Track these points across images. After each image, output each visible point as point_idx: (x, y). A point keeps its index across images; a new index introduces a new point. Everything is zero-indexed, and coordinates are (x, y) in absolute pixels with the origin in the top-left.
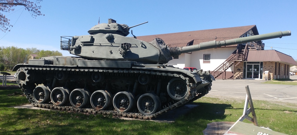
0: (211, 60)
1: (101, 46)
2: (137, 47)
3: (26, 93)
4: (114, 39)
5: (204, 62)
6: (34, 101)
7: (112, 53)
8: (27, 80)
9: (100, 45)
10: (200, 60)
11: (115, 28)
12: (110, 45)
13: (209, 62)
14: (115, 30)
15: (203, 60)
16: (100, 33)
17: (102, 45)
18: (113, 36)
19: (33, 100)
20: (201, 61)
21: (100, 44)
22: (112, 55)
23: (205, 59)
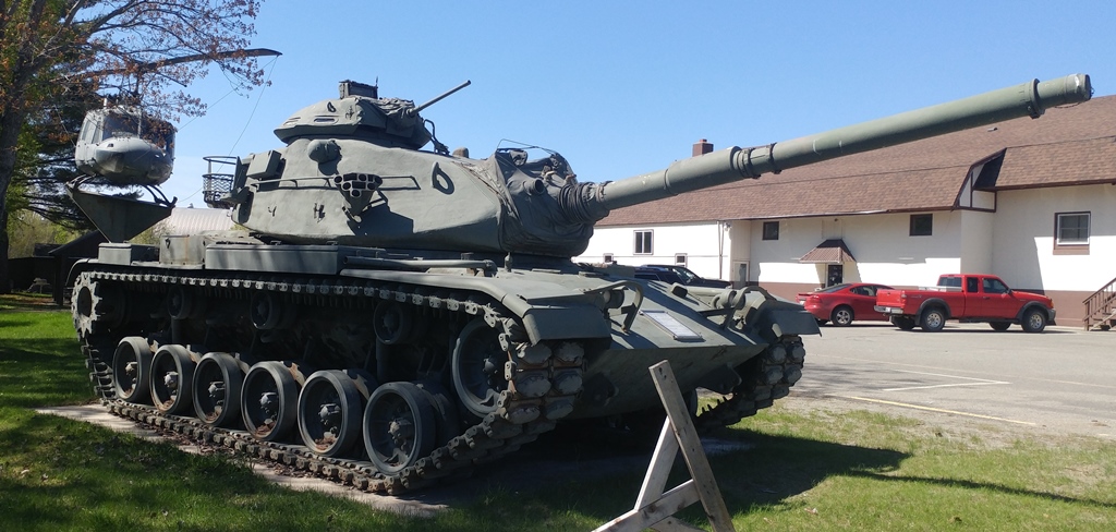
0: (1093, 241)
1: (297, 188)
2: (418, 188)
3: (94, 361)
4: (338, 157)
5: (1057, 250)
6: (114, 393)
7: (322, 215)
8: (94, 316)
9: (293, 184)
10: (1037, 240)
11: (351, 114)
12: (322, 183)
13: (1085, 250)
14: (349, 126)
15: (1052, 239)
16: (299, 137)
17: (300, 183)
18: (339, 148)
19: (112, 390)
20: (1044, 244)
21: (294, 181)
22: (322, 222)
23: (1064, 236)
